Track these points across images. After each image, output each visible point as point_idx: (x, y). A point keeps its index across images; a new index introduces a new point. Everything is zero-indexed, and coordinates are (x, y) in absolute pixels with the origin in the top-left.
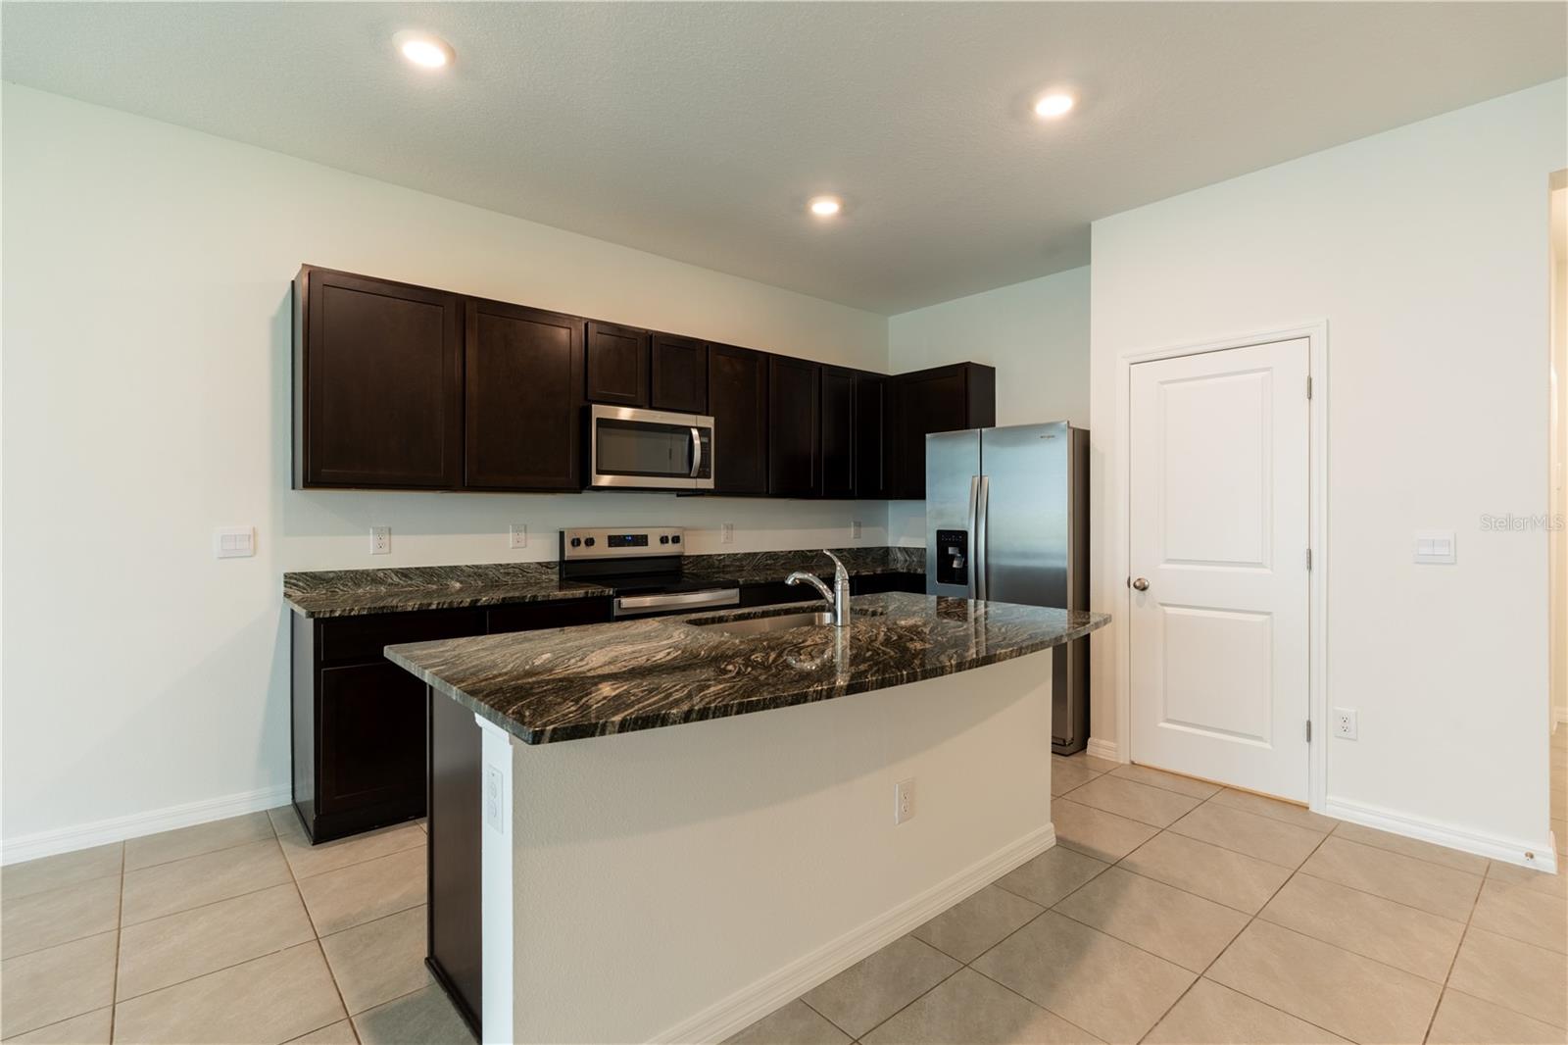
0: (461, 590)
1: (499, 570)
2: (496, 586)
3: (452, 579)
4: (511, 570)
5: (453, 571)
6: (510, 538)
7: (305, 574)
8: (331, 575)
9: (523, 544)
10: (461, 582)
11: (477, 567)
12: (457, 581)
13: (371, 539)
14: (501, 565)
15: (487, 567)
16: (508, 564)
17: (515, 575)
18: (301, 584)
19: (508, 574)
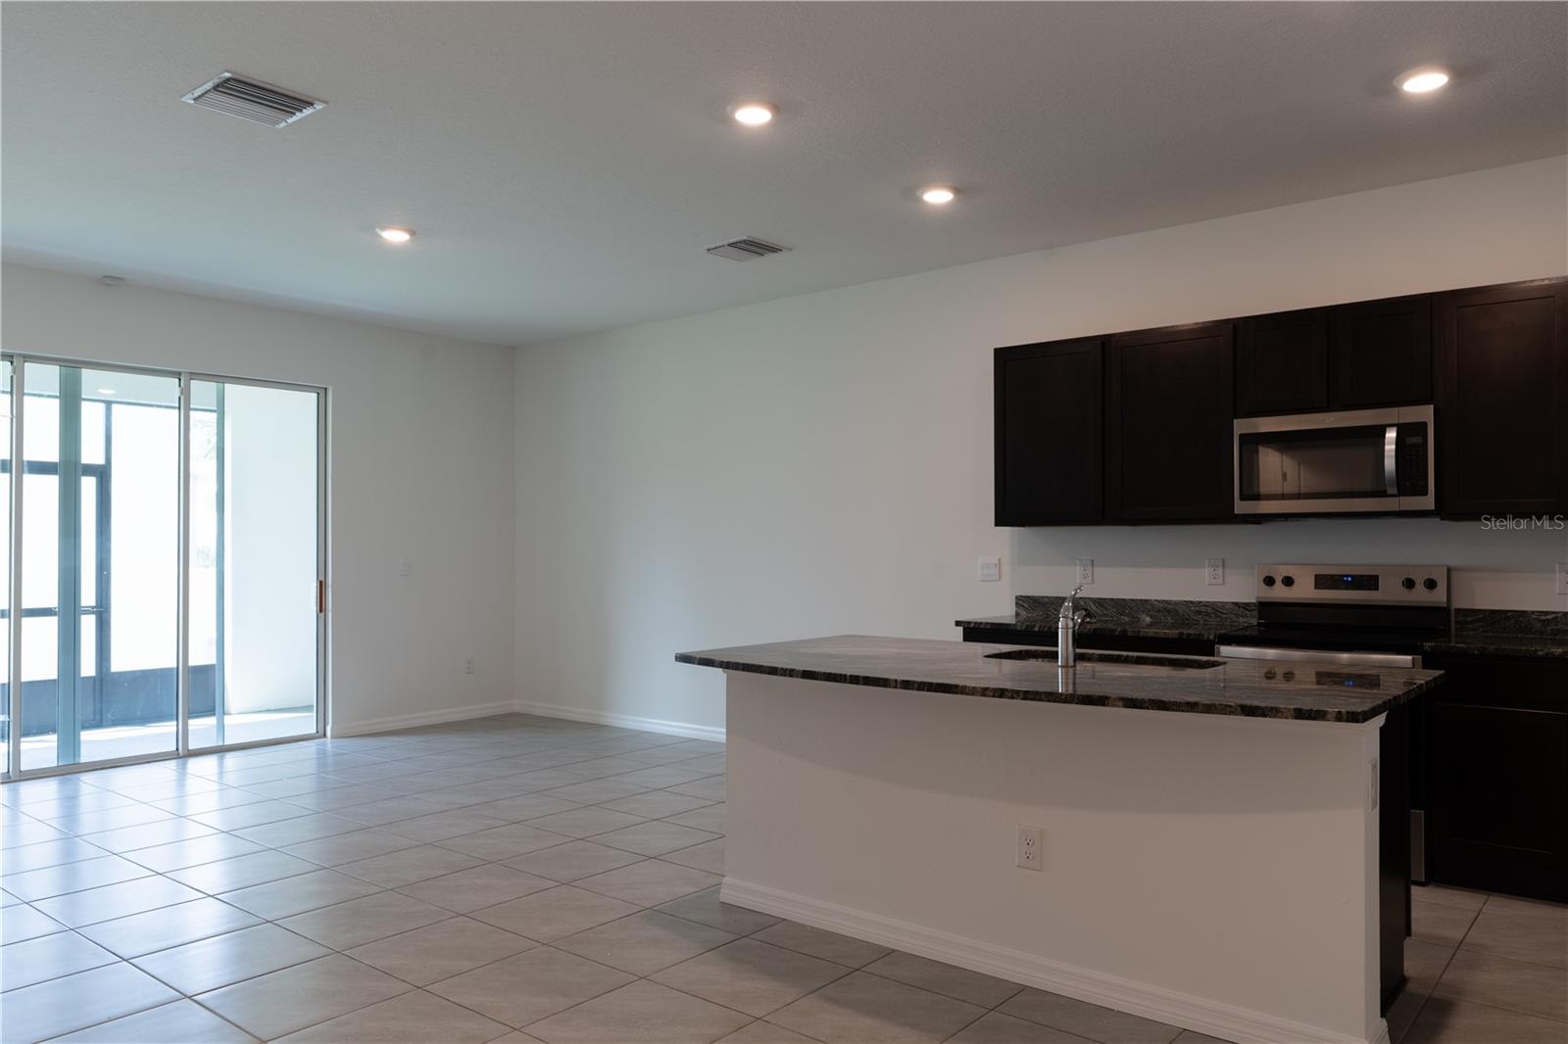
0: (1151, 625)
1: (1189, 607)
2: (1187, 624)
3: (1143, 612)
4: (1203, 609)
5: (1143, 605)
6: (1206, 573)
7: (1028, 597)
8: (1046, 600)
9: (1220, 580)
10: (1151, 617)
11: (1166, 601)
12: (1147, 615)
13: (1078, 569)
14: (1191, 602)
15: (1177, 603)
16: (1200, 602)
17: (1207, 614)
18: (1026, 606)
19: (1200, 613)
